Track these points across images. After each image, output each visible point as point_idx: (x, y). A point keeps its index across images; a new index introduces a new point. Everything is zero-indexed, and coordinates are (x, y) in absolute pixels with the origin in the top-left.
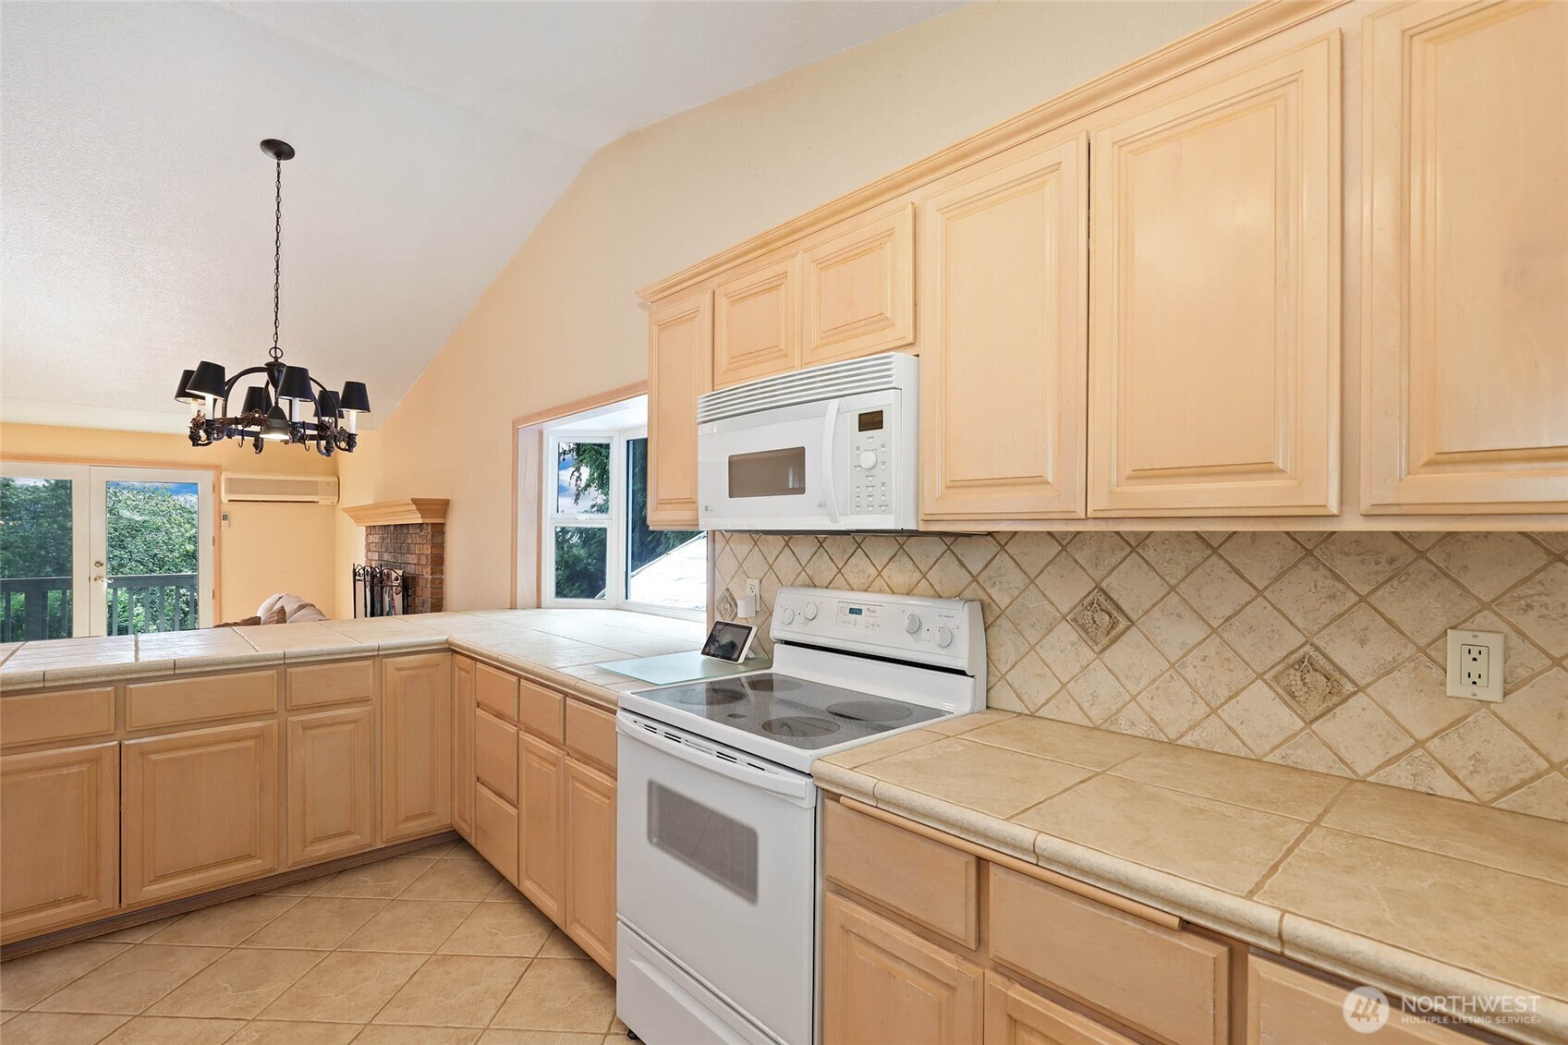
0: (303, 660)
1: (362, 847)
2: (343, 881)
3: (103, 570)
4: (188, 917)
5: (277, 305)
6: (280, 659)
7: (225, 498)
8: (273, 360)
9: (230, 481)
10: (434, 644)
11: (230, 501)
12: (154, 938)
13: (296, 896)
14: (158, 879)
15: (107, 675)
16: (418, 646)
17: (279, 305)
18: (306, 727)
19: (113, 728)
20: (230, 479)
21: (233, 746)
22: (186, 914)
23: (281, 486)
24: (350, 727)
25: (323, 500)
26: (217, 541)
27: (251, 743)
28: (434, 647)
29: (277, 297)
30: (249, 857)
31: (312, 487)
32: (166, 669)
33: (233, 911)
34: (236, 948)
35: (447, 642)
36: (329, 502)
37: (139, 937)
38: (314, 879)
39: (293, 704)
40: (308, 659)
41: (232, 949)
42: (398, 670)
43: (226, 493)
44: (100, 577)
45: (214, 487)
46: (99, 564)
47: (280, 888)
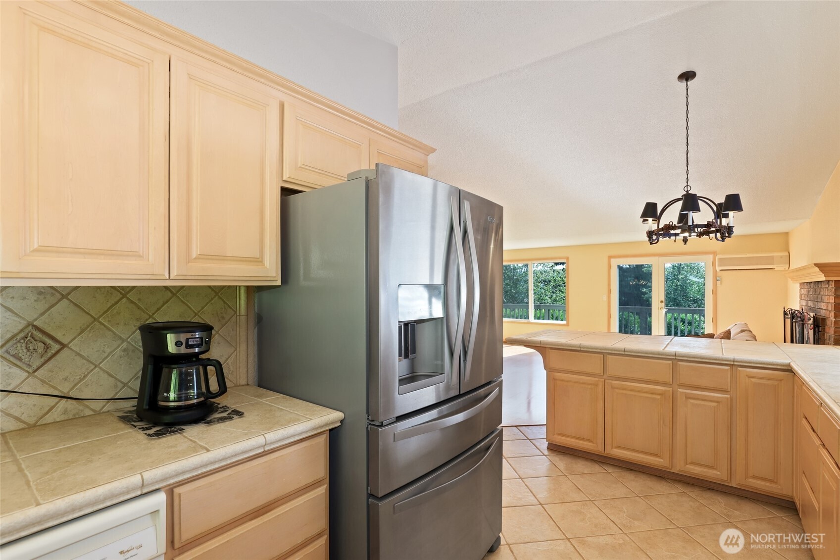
0: (686, 359)
1: (722, 480)
2: (708, 494)
3: (663, 304)
4: (631, 472)
5: (687, 162)
6: (673, 356)
7: (718, 269)
8: (686, 193)
9: (720, 259)
10: (777, 365)
11: (720, 270)
12: (614, 472)
13: (680, 488)
14: (618, 447)
15: (600, 349)
16: (764, 364)
17: (689, 162)
18: (688, 397)
19: (602, 373)
20: (720, 258)
21: (650, 396)
22: (631, 470)
23: (750, 260)
24: (715, 404)
25: (778, 267)
26: (714, 292)
27: (658, 397)
28: (778, 367)
29: (688, 158)
30: (656, 455)
31: (771, 260)
32: (621, 351)
33: (649, 479)
34: (640, 497)
35: (789, 365)
36: (782, 269)
37: (610, 469)
38: (693, 485)
39: (681, 382)
40: (689, 359)
41: (638, 496)
42: (749, 377)
43: (718, 266)
44: (662, 308)
45: (713, 263)
46: (662, 302)
47: (675, 480)
